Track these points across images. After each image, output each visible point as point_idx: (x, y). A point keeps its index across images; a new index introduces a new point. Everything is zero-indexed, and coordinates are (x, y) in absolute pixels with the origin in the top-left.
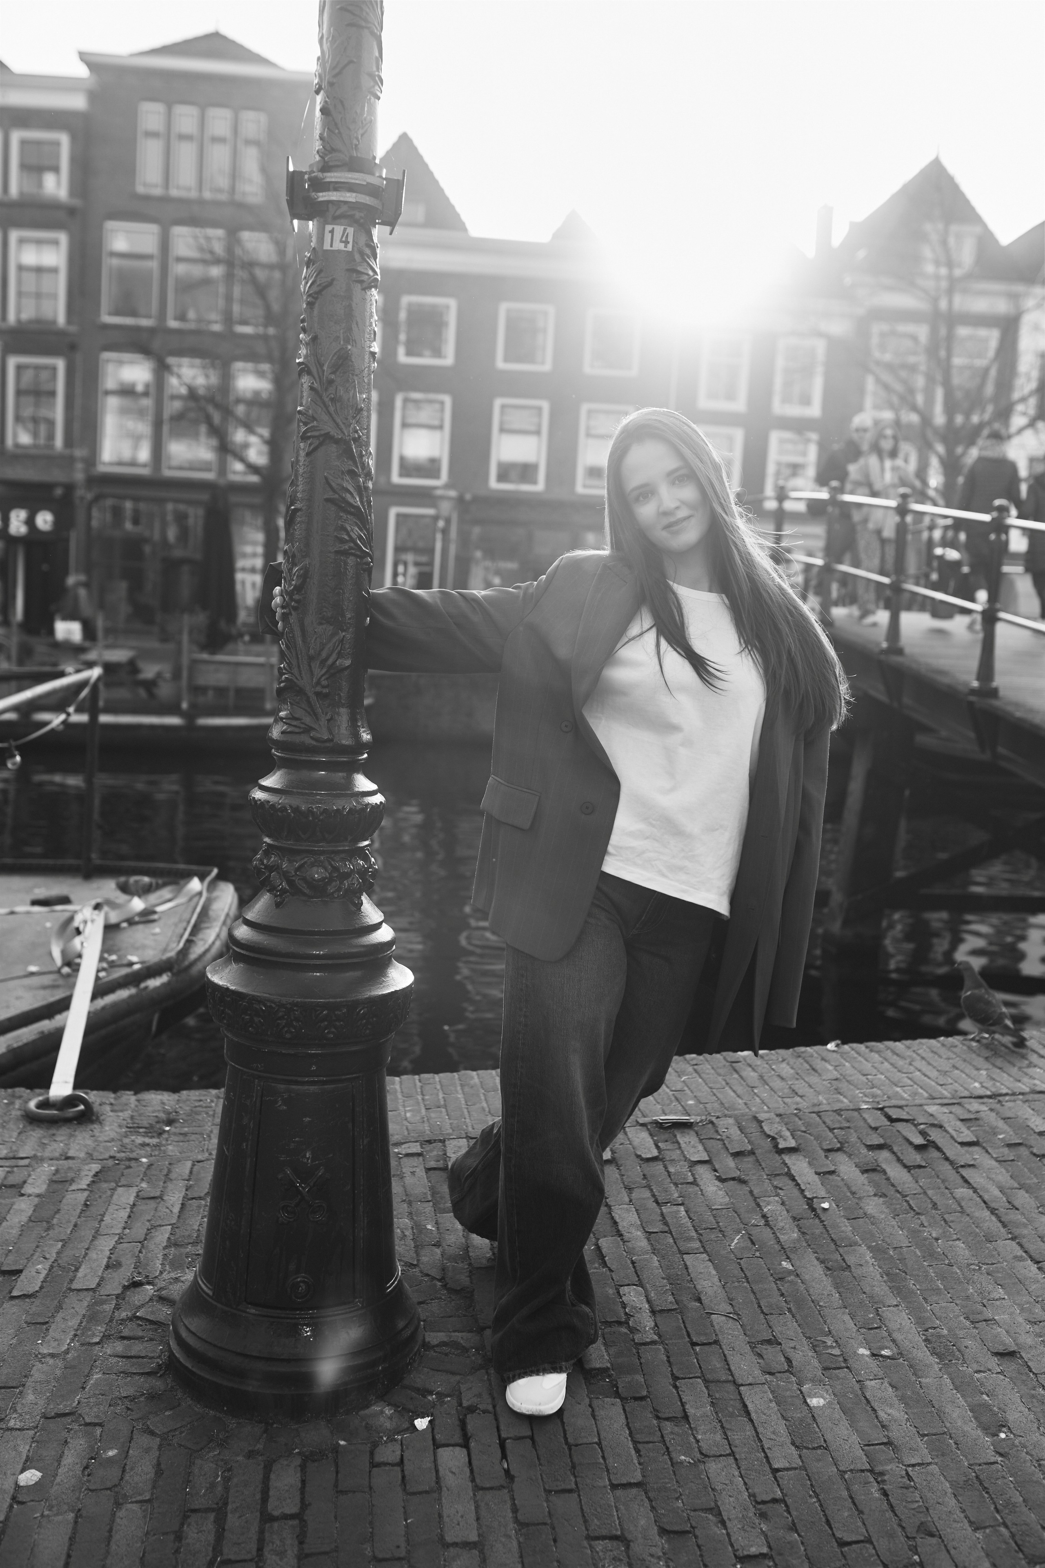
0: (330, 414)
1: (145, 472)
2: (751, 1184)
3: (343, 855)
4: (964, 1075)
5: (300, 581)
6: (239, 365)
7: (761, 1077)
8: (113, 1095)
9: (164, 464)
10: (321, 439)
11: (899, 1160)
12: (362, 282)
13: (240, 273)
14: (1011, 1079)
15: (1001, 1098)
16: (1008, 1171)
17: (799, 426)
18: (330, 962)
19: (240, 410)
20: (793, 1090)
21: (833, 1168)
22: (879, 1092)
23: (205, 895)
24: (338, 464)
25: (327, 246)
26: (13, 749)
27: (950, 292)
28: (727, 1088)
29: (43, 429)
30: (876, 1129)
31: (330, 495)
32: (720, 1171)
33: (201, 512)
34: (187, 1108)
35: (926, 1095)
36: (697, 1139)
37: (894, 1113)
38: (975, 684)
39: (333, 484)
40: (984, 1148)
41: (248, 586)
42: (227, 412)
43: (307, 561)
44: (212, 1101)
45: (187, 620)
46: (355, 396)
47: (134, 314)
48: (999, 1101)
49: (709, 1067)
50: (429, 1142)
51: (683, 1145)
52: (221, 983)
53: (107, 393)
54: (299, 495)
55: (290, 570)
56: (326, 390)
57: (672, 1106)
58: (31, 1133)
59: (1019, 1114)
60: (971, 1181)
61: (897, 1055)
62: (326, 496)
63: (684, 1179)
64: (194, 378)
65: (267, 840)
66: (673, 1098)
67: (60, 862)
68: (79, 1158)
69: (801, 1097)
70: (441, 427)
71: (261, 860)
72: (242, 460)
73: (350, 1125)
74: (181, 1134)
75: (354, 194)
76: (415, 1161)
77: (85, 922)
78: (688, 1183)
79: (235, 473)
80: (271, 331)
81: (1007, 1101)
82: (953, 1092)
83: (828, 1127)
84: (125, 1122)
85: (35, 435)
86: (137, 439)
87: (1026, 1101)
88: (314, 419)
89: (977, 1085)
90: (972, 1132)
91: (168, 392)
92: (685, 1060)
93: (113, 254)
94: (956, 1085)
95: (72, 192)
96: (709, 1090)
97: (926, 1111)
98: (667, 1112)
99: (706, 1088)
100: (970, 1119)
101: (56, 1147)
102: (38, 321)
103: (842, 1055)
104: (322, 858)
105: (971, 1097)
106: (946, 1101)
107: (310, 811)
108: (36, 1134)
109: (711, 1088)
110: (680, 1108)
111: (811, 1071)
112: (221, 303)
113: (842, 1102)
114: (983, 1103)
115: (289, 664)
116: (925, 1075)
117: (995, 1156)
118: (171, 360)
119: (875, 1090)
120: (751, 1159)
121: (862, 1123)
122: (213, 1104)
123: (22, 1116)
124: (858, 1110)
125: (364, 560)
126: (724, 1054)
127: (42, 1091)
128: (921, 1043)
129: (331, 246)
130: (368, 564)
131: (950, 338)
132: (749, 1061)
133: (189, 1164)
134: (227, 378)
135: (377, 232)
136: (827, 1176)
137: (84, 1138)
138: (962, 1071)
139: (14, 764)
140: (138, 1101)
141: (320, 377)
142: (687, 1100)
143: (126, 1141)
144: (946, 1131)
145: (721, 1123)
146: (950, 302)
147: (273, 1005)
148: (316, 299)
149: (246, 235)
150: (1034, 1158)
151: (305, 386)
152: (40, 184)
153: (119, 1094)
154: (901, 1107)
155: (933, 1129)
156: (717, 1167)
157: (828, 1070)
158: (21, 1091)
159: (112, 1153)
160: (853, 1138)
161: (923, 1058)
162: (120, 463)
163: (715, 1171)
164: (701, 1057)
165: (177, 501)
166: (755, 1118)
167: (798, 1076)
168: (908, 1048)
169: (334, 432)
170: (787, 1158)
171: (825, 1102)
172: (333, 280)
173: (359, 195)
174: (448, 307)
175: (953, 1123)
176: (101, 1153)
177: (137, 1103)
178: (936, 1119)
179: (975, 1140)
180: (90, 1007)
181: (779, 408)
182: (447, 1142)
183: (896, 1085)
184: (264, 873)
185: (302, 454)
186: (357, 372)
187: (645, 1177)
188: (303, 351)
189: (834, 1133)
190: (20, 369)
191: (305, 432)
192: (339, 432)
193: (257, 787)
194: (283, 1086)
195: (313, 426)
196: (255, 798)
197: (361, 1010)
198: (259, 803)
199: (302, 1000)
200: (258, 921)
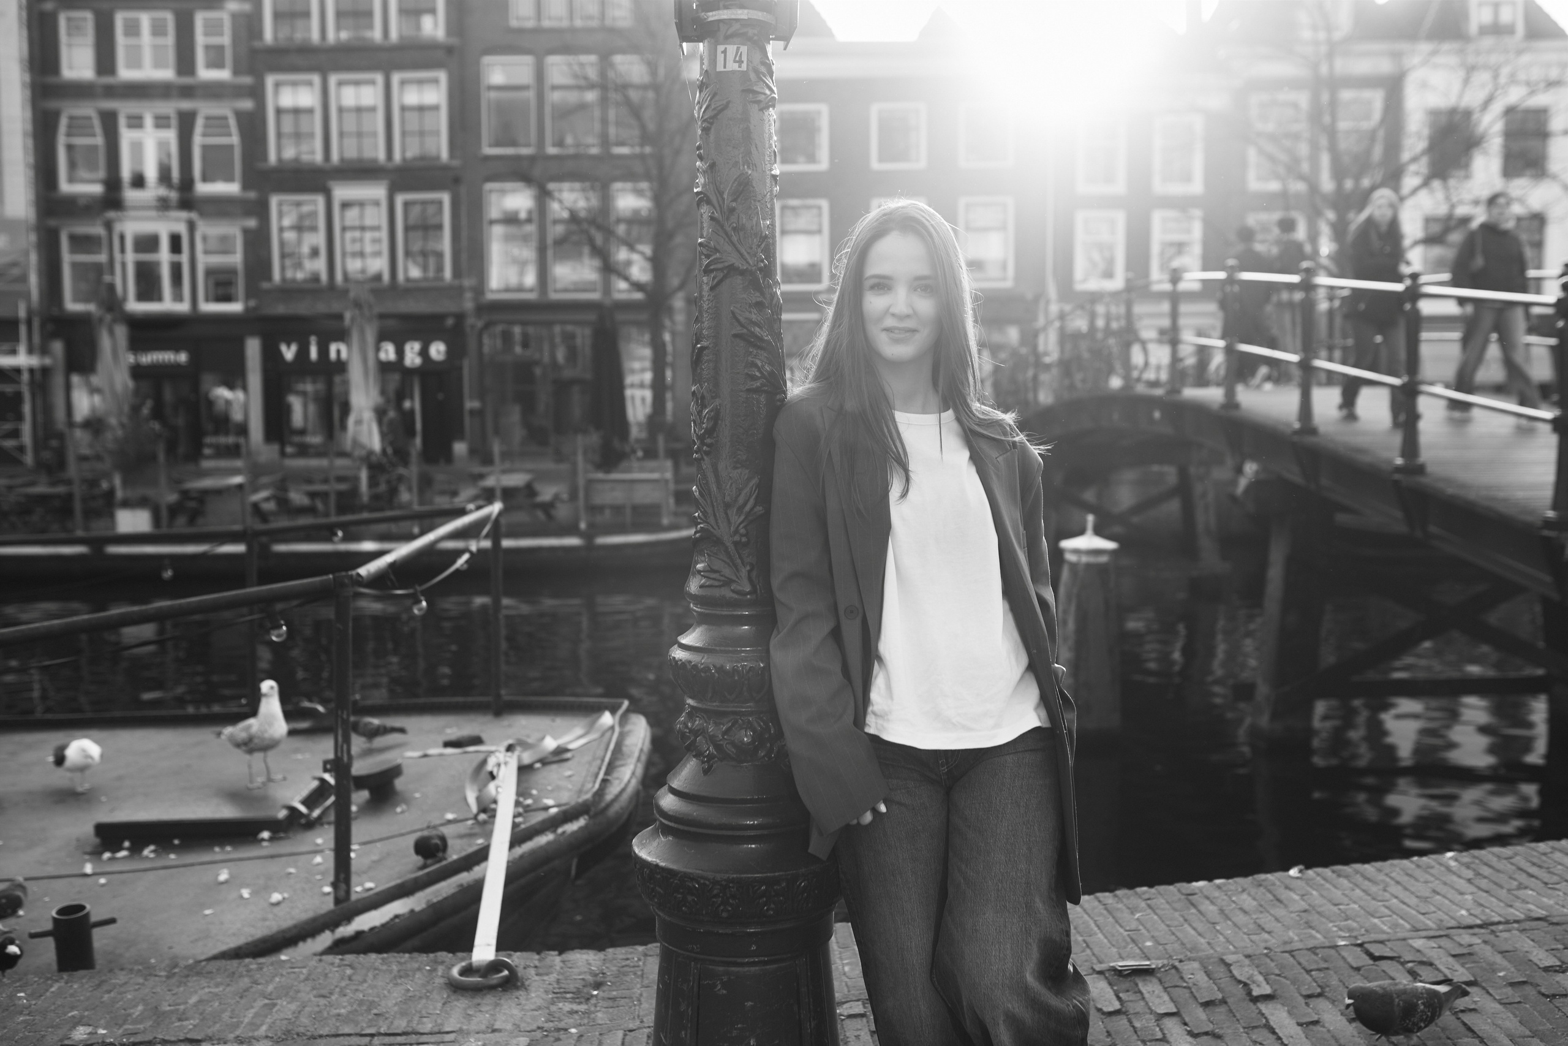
0: (734, 245)
1: (532, 296)
2: (1227, 1039)
4: (1447, 902)
5: (711, 424)
6: (618, 185)
7: (1222, 911)
8: (537, 957)
9: (550, 287)
10: (725, 272)
12: (759, 102)
13: (613, 96)
14: (1502, 904)
15: (1493, 928)
16: (1515, 1016)
17: (1183, 204)
18: (765, 832)
19: (621, 229)
20: (1259, 926)
21: (1315, 1018)
22: (1355, 925)
23: (617, 729)
24: (745, 296)
25: (720, 68)
26: (419, 594)
27: (1330, 56)
28: (1186, 926)
29: (432, 261)
30: (1358, 969)
31: (738, 330)
32: (1190, 1024)
33: (588, 331)
34: (614, 969)
35: (1408, 926)
36: (1160, 988)
37: (1377, 950)
38: (1399, 461)
39: (741, 319)
40: (1484, 988)
41: (638, 402)
42: (608, 232)
43: (717, 402)
44: (639, 960)
45: (580, 441)
46: (758, 223)
47: (514, 143)
48: (1493, 932)
49: (1163, 901)
51: (1147, 995)
52: (649, 859)
53: (492, 222)
54: (705, 332)
55: (700, 413)
56: (728, 219)
57: (1128, 949)
58: (455, 1003)
59: (1517, 946)
60: (1475, 1029)
61: (1369, 880)
62: (734, 332)
63: (1152, 1035)
64: (575, 202)
65: (690, 701)
66: (1129, 940)
67: (470, 699)
68: (506, 1030)
69: (1269, 933)
70: (819, 231)
71: (685, 724)
72: (626, 278)
73: (796, 1007)
74: (610, 999)
75: (746, 11)
76: (858, 1023)
77: (499, 765)
78: (1157, 1040)
79: (620, 291)
80: (648, 150)
81: (1501, 931)
82: (1438, 922)
83: (1304, 968)
84: (551, 987)
85: (425, 268)
86: (522, 264)
87: (1524, 930)
88: (716, 250)
89: (1464, 912)
90: (1467, 969)
91: (550, 217)
92: (1136, 893)
93: (491, 88)
94: (1440, 913)
95: (449, 32)
96: (1166, 929)
97: (1411, 947)
98: (1124, 955)
99: (1163, 926)
100: (1463, 955)
101: (482, 1019)
102: (422, 158)
103: (1308, 881)
104: (750, 719)
105: (1459, 928)
106: (1432, 933)
107: (735, 671)
108: (461, 1004)
109: (1168, 926)
110: (1138, 951)
111: (1275, 902)
112: (597, 126)
113: (1315, 938)
114: (1474, 934)
115: (705, 513)
116: (1404, 903)
117: (1497, 997)
118: (551, 186)
119: (1350, 922)
120: (1223, 1009)
121: (1341, 963)
122: (641, 963)
123: (446, 984)
124: (1335, 947)
125: (779, 397)
126: (1178, 885)
127: (464, 954)
128: (1392, 865)
129: (725, 67)
131: (1333, 103)
132: (1206, 893)
133: (620, 1034)
134: (606, 199)
135: (772, 48)
136: (1311, 1027)
137: (510, 1007)
138: (1444, 897)
139: (420, 610)
140: (563, 962)
141: (720, 206)
142: (1144, 942)
143: (553, 1008)
144: (1438, 969)
145: (1186, 967)
146: (1331, 67)
147: (707, 882)
148: (712, 124)
149: (618, 59)
150: (1543, 999)
151: (705, 216)
152: (418, 27)
153: (543, 955)
154: (1382, 942)
155: (1423, 967)
156: (1187, 1019)
157: (1295, 900)
158: (443, 955)
159: (541, 1025)
160: (1334, 982)
161: (1398, 883)
162: (507, 290)
163: (1185, 1024)
164: (1153, 890)
165: (563, 323)
166: (1222, 961)
167: (1262, 908)
168: (1379, 870)
169: (738, 263)
170: (1262, 1007)
171: (1296, 938)
172: (728, 103)
173: (751, 11)
174: (819, 113)
175: (1444, 960)
176: (528, 1023)
177: (562, 964)
178: (1424, 955)
179: (1473, 979)
180: (509, 856)
181: (1160, 187)
183: (1373, 916)
184: (689, 738)
185: (706, 288)
186: (759, 197)
187: (1109, 1034)
188: (701, 180)
189: (1311, 976)
190: (407, 205)
191: (708, 265)
192: (744, 263)
193: (676, 646)
194: (721, 969)
195: (716, 259)
196: (674, 658)
197: (801, 883)
198: (679, 663)
199: (738, 876)
200: (685, 790)
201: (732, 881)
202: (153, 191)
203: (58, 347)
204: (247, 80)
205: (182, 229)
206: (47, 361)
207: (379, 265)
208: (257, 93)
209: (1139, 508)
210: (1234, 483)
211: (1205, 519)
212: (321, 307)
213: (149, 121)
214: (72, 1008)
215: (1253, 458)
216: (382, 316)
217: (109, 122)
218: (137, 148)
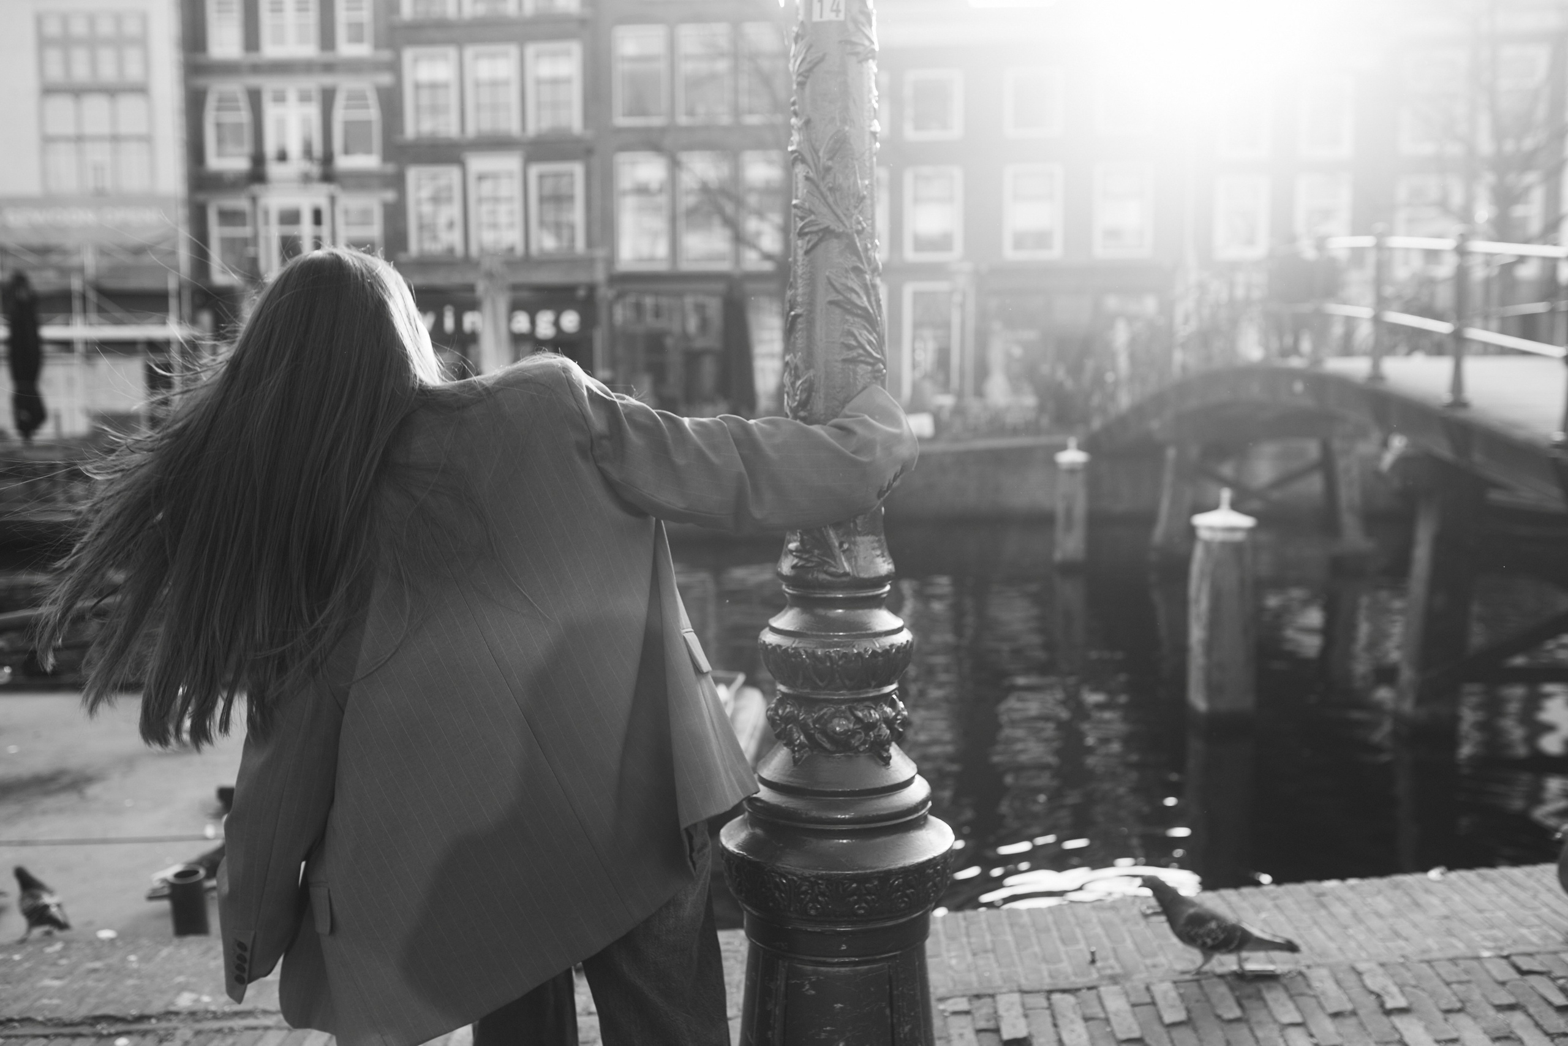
0: (830, 206)
1: (664, 267)
3: (867, 703)
5: (804, 396)
6: (748, 154)
7: (1355, 914)
9: (681, 257)
10: (821, 234)
11: (1537, 1025)
12: (857, 54)
13: (745, 65)
17: (1331, 168)
18: (857, 827)
19: (753, 200)
20: (1395, 932)
21: (1454, 1035)
22: (1501, 935)
24: (841, 261)
25: (816, 18)
27: (1492, 11)
29: (565, 233)
30: (1503, 984)
31: (834, 296)
32: (1317, 1036)
33: (718, 301)
36: (1285, 996)
37: (1525, 964)
38: (1558, 436)
39: (837, 285)
41: (768, 372)
42: (739, 202)
43: (811, 373)
46: (855, 183)
47: (643, 112)
49: (1293, 902)
50: (978, 997)
51: (1270, 1004)
52: (735, 851)
53: (625, 193)
54: (799, 299)
55: (793, 384)
56: (823, 178)
61: (1518, 885)
62: (830, 298)
64: (706, 172)
65: (781, 687)
69: (1406, 939)
70: (952, 199)
71: (775, 711)
72: (757, 249)
73: (888, 1011)
76: (964, 1020)
79: (750, 261)
80: (779, 118)
83: (1443, 980)
85: (558, 239)
86: (654, 235)
88: (811, 212)
91: (681, 188)
92: (1262, 892)
93: (623, 59)
95: (582, 3)
96: (1294, 931)
97: (1563, 961)
99: (1290, 929)
102: (556, 130)
103: (1451, 885)
104: (843, 707)
107: (828, 656)
109: (1296, 928)
111: (1413, 906)
112: (728, 95)
113: (1454, 947)
116: (1556, 913)
118: (682, 156)
119: (1495, 931)
120: (1352, 1021)
121: (1484, 976)
124: (1478, 958)
125: (876, 367)
126: (1308, 884)
129: (821, 17)
130: (880, 371)
131: (1495, 60)
132: (1337, 893)
134: (737, 169)
141: (815, 165)
145: (1314, 974)
146: (1493, 22)
147: (795, 878)
148: (807, 77)
149: (748, 27)
151: (800, 176)
154: (1530, 955)
156: (1314, 1031)
157: (1435, 905)
160: (1476, 996)
161: (1549, 889)
162: (641, 260)
163: (1311, 1036)
164: (1281, 889)
165: (695, 293)
166: (1354, 968)
167: (1398, 913)
168: (1529, 875)
169: (834, 226)
170: (1398, 1021)
171: (1435, 947)
172: (825, 55)
174: (952, 79)
181: (1307, 151)
182: (999, 998)
183: (1521, 925)
184: (780, 725)
185: (801, 252)
186: (857, 155)
187: (1228, 1043)
188: (796, 137)
189: (1451, 989)
190: (541, 177)
191: (802, 228)
192: (840, 225)
193: (767, 629)
194: (809, 968)
195: (811, 221)
196: (764, 642)
197: (894, 882)
198: (770, 647)
199: (828, 872)
200: (775, 780)
201: (821, 877)
202: (297, 165)
203: (206, 318)
204: (386, 55)
205: (323, 203)
206: (197, 333)
207: (512, 237)
208: (395, 67)
209: (1280, 483)
210: (1378, 458)
211: (1349, 494)
212: (455, 279)
213: (292, 96)
214: (180, 973)
215: (1402, 431)
216: (515, 288)
217: (255, 99)
218: (281, 124)
